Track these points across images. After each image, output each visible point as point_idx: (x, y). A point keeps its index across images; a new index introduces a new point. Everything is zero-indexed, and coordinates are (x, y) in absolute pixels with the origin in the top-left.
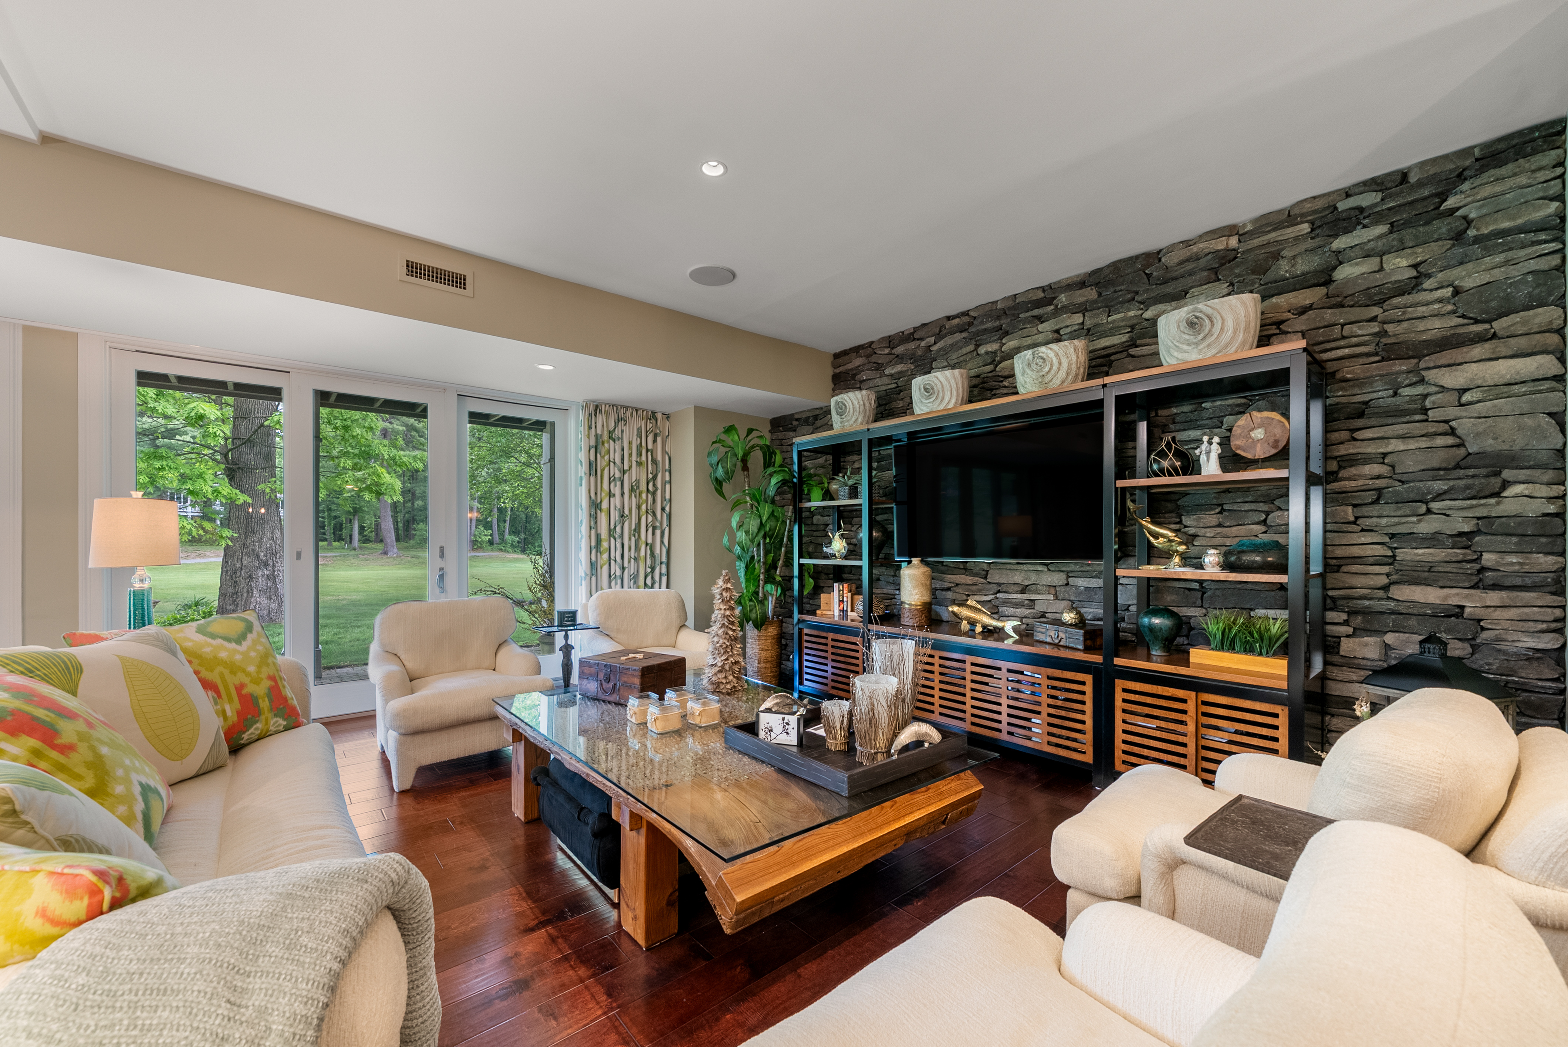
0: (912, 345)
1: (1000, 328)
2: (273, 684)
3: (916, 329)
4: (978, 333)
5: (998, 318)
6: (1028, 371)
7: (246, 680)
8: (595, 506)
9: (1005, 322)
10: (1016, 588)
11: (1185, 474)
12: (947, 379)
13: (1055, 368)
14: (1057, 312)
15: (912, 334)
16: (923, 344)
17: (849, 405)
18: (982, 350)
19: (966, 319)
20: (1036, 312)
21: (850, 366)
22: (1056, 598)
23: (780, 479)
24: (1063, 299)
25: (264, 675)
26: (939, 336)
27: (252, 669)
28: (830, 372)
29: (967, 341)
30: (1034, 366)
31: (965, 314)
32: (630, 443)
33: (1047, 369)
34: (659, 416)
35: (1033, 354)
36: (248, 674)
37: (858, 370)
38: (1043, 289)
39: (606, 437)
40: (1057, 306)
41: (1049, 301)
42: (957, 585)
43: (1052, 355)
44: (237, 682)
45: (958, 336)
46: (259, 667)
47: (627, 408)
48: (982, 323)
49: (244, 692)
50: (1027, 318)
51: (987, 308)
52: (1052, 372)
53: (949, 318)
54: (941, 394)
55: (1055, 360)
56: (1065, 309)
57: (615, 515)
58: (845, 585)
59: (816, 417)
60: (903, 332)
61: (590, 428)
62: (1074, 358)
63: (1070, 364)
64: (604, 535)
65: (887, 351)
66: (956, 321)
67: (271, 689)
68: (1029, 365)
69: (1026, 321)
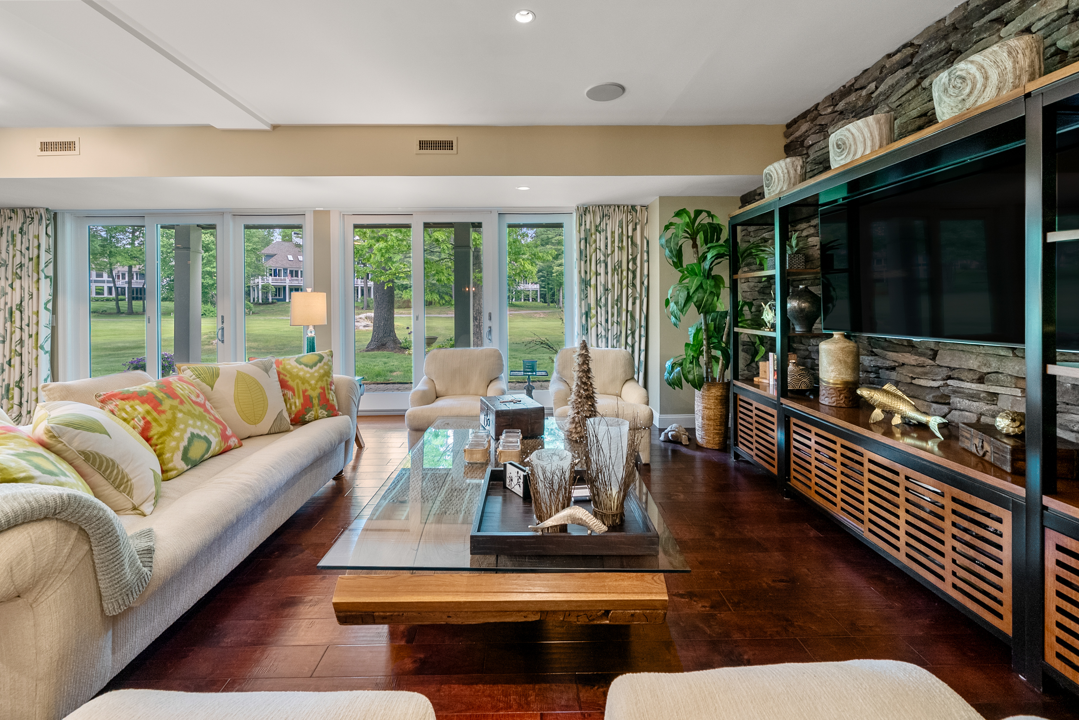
0: (852, 97)
1: (948, 50)
2: (322, 391)
3: (857, 79)
4: (922, 63)
5: (946, 37)
6: (945, 98)
7: (308, 388)
8: (585, 283)
9: (954, 40)
10: (971, 376)
12: (859, 129)
13: (979, 86)
15: (852, 85)
16: (864, 93)
17: (775, 176)
18: (927, 82)
19: (909, 50)
20: (994, 14)
21: (797, 134)
23: (715, 254)
25: (318, 386)
26: (880, 80)
27: (313, 382)
28: (782, 144)
29: (908, 77)
30: (951, 91)
31: (910, 43)
32: (613, 233)
33: (968, 90)
34: (638, 208)
35: (949, 74)
36: (310, 385)
37: (804, 136)
39: (593, 230)
42: (902, 364)
43: (973, 69)
44: (304, 389)
45: (900, 74)
46: (317, 382)
47: (610, 206)
48: (925, 50)
49: (306, 394)
50: (981, 27)
51: (932, 30)
52: (976, 92)
53: (889, 56)
54: (853, 148)
55: (979, 76)
57: (600, 289)
60: (844, 86)
61: (581, 225)
62: (1009, 64)
63: (1002, 75)
64: (593, 305)
65: (829, 110)
66: (898, 57)
67: (320, 394)
68: (946, 90)
69: (983, 29)
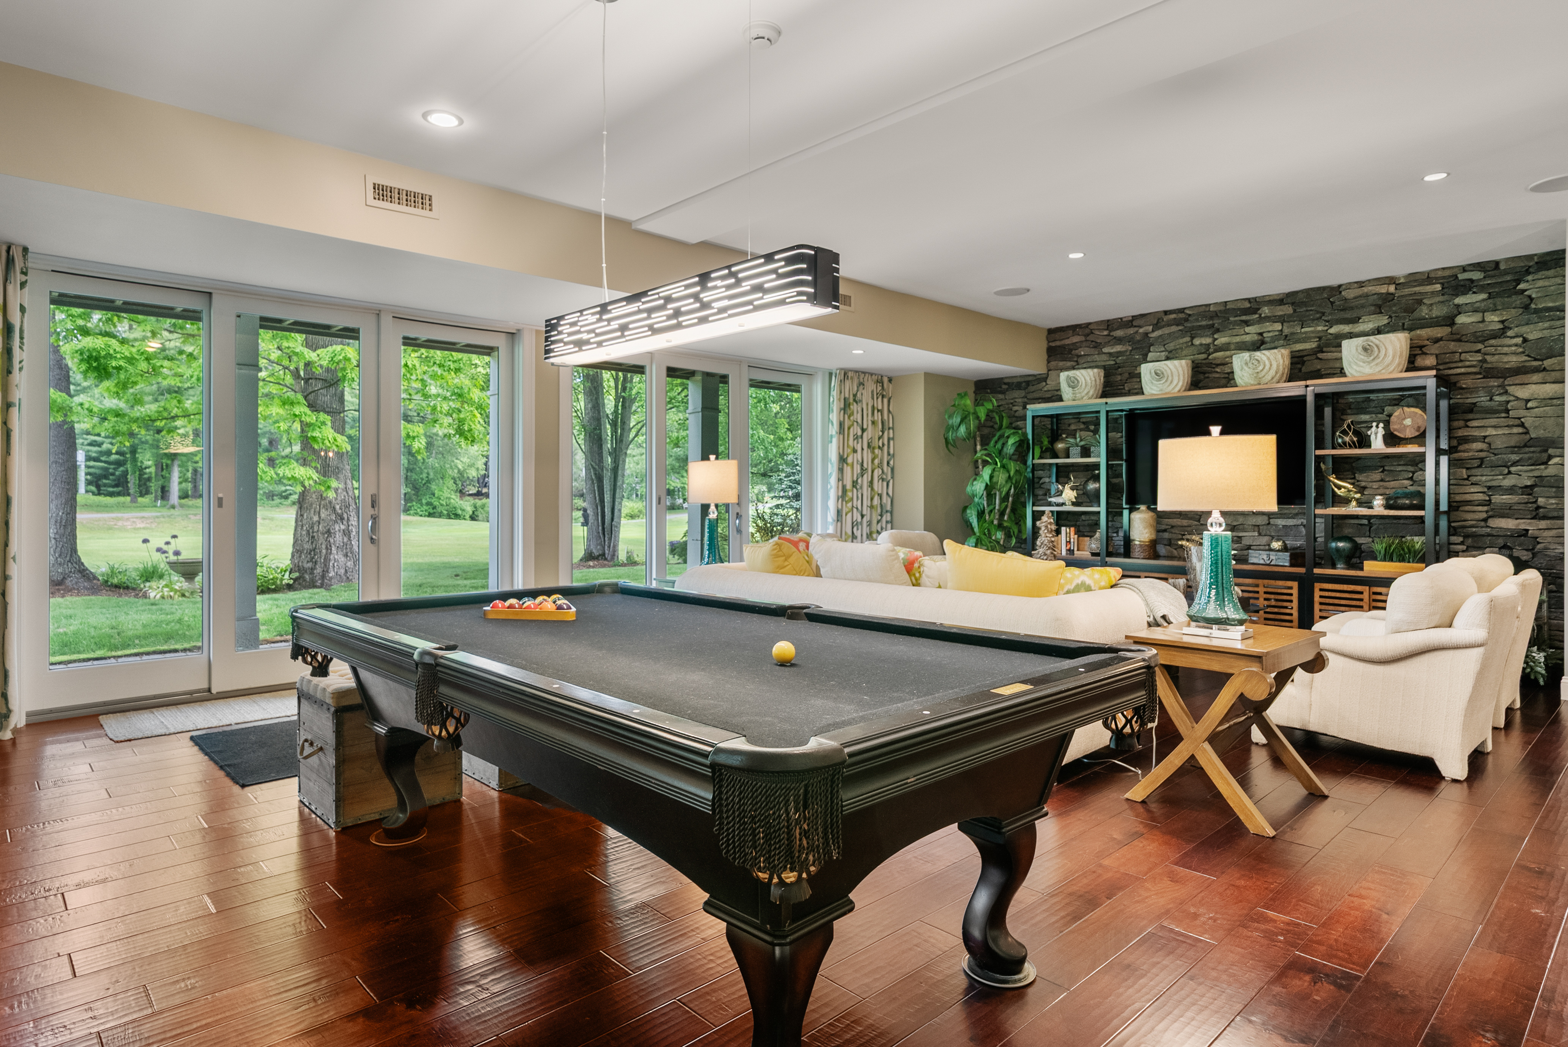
0: (1131, 331)
1: (1213, 326)
3: (1134, 318)
4: (1192, 328)
5: (1211, 318)
6: (1245, 368)
8: (842, 460)
9: (1217, 322)
11: (1360, 447)
12: (1175, 366)
13: (1267, 367)
14: (1262, 320)
15: (1131, 321)
16: (1141, 330)
17: (1082, 380)
18: (1197, 342)
19: (1182, 316)
20: (1244, 318)
21: (1067, 342)
22: (1260, 534)
23: (1018, 439)
24: (1266, 311)
26: (1157, 326)
28: (1044, 345)
29: (1183, 333)
30: (1250, 365)
31: (1181, 311)
32: (867, 405)
33: (1261, 368)
34: (886, 380)
35: (1250, 356)
37: (1075, 346)
38: (1249, 300)
39: (851, 400)
40: (1260, 315)
41: (1254, 311)
42: (1173, 527)
43: (1265, 358)
45: (1174, 328)
48: (1197, 320)
50: (1235, 321)
51: (1202, 309)
52: (1265, 370)
53: (1166, 313)
54: (1170, 378)
55: (1267, 363)
56: (1268, 319)
57: (857, 468)
58: (1072, 529)
59: (1028, 383)
60: (1121, 319)
61: (841, 392)
62: (1281, 362)
63: (1278, 366)
64: (849, 486)
65: (1106, 333)
66: (1173, 316)
68: (1246, 364)
69: (1235, 323)
